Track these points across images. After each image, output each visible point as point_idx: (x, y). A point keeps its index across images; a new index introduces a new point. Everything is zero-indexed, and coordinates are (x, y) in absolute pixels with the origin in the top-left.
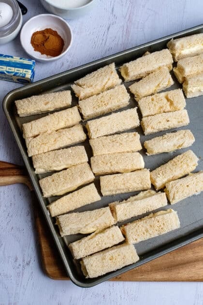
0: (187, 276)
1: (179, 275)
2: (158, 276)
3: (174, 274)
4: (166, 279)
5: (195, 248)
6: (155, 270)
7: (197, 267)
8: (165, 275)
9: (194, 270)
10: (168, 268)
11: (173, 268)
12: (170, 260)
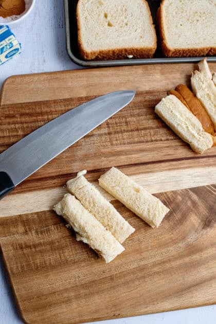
0: (204, 299)
1: (193, 299)
2: (167, 305)
3: (186, 300)
4: (176, 308)
5: (208, 262)
6: (162, 298)
7: (213, 286)
8: (176, 302)
9: (210, 291)
10: (178, 293)
11: (184, 292)
12: (179, 282)
